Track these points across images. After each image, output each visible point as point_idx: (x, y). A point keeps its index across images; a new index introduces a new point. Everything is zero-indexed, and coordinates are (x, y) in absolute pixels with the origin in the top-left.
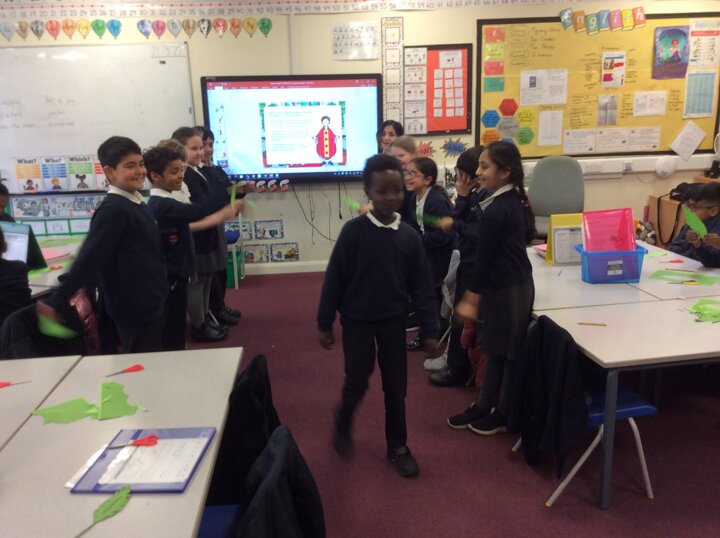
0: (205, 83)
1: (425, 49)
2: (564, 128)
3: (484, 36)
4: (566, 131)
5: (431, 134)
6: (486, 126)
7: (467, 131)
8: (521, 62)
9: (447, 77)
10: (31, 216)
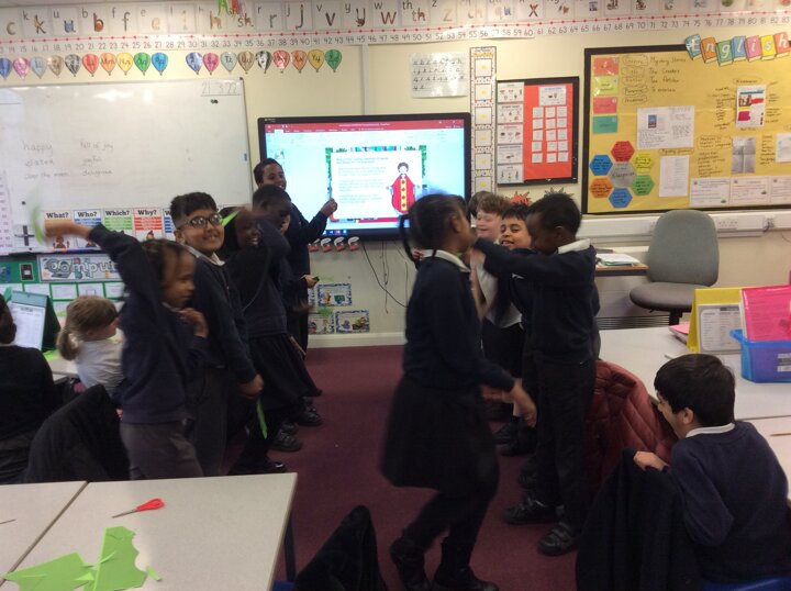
0: (264, 125)
1: (522, 84)
2: (690, 176)
3: (593, 68)
4: (693, 180)
5: (528, 183)
6: (596, 174)
7: (572, 180)
8: (638, 97)
9: (547, 116)
10: (60, 277)
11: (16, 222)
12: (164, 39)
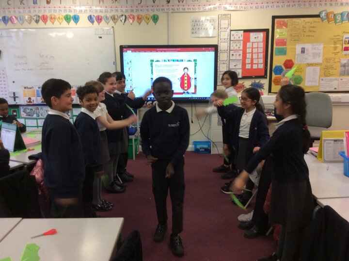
0: (122, 49)
1: (243, 32)
2: (320, 76)
3: (276, 25)
4: (321, 78)
5: (244, 78)
6: (275, 74)
7: (264, 77)
8: (296, 39)
9: (254, 47)
10: (30, 116)
11: (10, 91)
12: (78, 8)
